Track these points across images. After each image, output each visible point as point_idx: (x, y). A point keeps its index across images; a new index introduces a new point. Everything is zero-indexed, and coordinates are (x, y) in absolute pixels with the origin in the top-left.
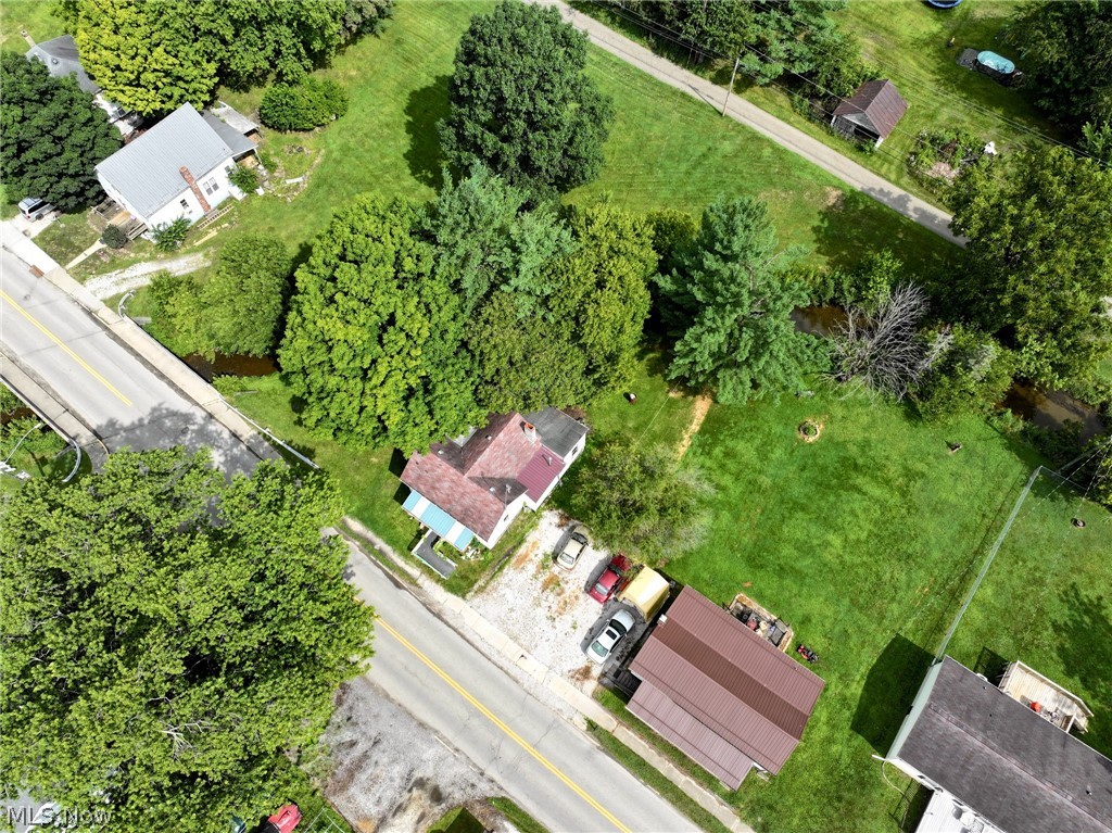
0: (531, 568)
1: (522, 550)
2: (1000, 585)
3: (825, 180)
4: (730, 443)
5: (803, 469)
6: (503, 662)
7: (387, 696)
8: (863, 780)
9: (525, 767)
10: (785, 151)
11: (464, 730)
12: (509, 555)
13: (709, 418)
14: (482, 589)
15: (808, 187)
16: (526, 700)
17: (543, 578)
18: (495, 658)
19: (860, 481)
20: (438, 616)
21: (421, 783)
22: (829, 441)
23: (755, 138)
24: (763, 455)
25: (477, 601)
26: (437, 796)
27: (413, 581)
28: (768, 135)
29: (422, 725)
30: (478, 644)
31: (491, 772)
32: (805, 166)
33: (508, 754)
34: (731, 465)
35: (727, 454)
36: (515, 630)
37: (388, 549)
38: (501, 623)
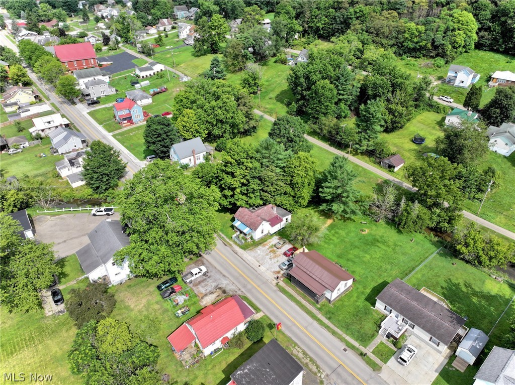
0: (267, 247)
1: (266, 243)
2: (423, 275)
3: (378, 177)
4: (337, 230)
5: (360, 239)
6: (253, 267)
7: (216, 268)
8: (367, 312)
9: (254, 291)
10: (366, 169)
11: (237, 279)
12: (261, 243)
13: (331, 224)
14: (251, 249)
15: (372, 178)
16: (258, 276)
17: (270, 250)
18: (251, 265)
19: (379, 244)
20: (236, 253)
21: (220, 288)
22: (370, 234)
23: (357, 165)
24: (347, 234)
25: (249, 252)
26: (224, 292)
27: (230, 245)
28: (361, 165)
29: (224, 276)
30: (246, 261)
31: (243, 290)
32: (372, 173)
33: (249, 287)
34: (337, 235)
35: (335, 233)
36: (259, 260)
37: (225, 237)
38: (255, 257)
